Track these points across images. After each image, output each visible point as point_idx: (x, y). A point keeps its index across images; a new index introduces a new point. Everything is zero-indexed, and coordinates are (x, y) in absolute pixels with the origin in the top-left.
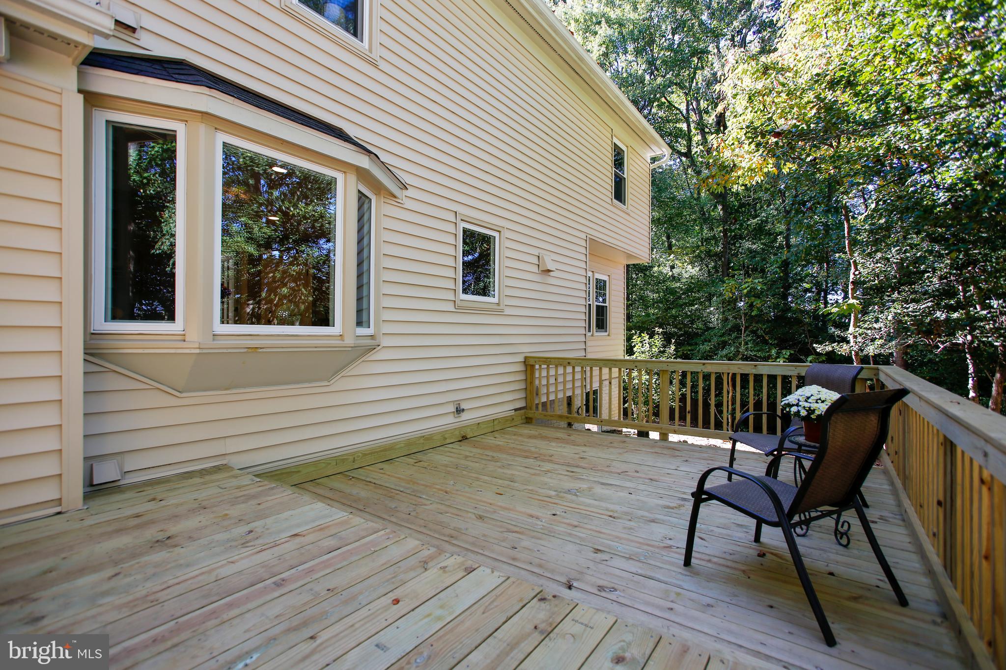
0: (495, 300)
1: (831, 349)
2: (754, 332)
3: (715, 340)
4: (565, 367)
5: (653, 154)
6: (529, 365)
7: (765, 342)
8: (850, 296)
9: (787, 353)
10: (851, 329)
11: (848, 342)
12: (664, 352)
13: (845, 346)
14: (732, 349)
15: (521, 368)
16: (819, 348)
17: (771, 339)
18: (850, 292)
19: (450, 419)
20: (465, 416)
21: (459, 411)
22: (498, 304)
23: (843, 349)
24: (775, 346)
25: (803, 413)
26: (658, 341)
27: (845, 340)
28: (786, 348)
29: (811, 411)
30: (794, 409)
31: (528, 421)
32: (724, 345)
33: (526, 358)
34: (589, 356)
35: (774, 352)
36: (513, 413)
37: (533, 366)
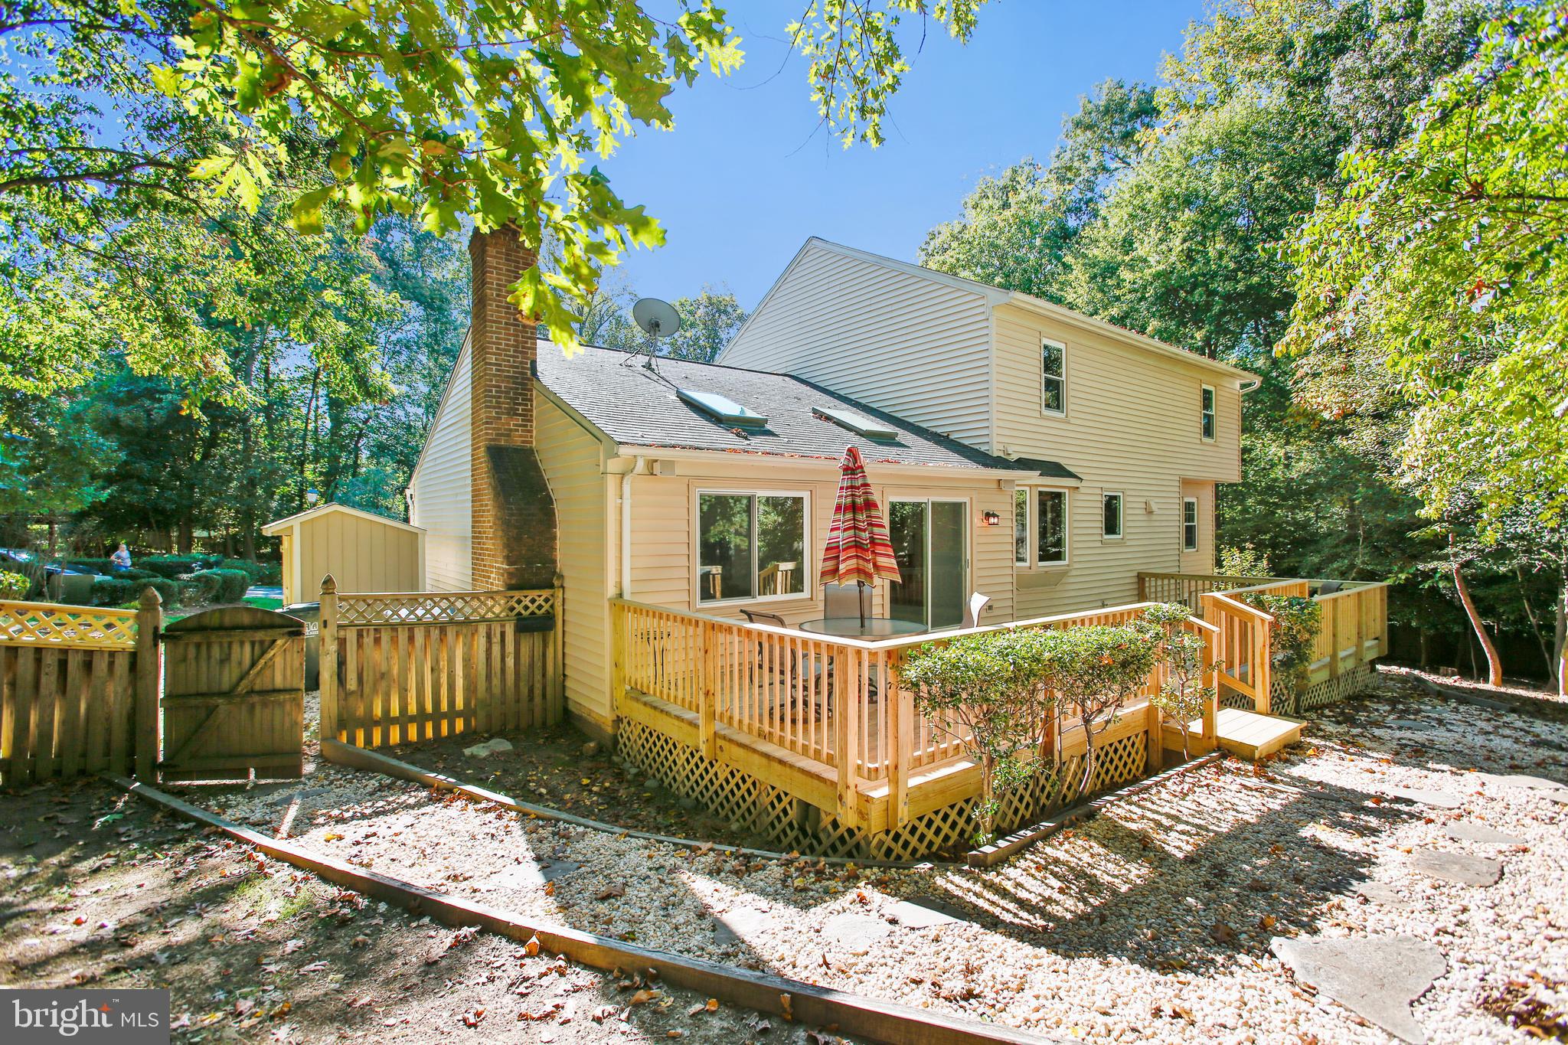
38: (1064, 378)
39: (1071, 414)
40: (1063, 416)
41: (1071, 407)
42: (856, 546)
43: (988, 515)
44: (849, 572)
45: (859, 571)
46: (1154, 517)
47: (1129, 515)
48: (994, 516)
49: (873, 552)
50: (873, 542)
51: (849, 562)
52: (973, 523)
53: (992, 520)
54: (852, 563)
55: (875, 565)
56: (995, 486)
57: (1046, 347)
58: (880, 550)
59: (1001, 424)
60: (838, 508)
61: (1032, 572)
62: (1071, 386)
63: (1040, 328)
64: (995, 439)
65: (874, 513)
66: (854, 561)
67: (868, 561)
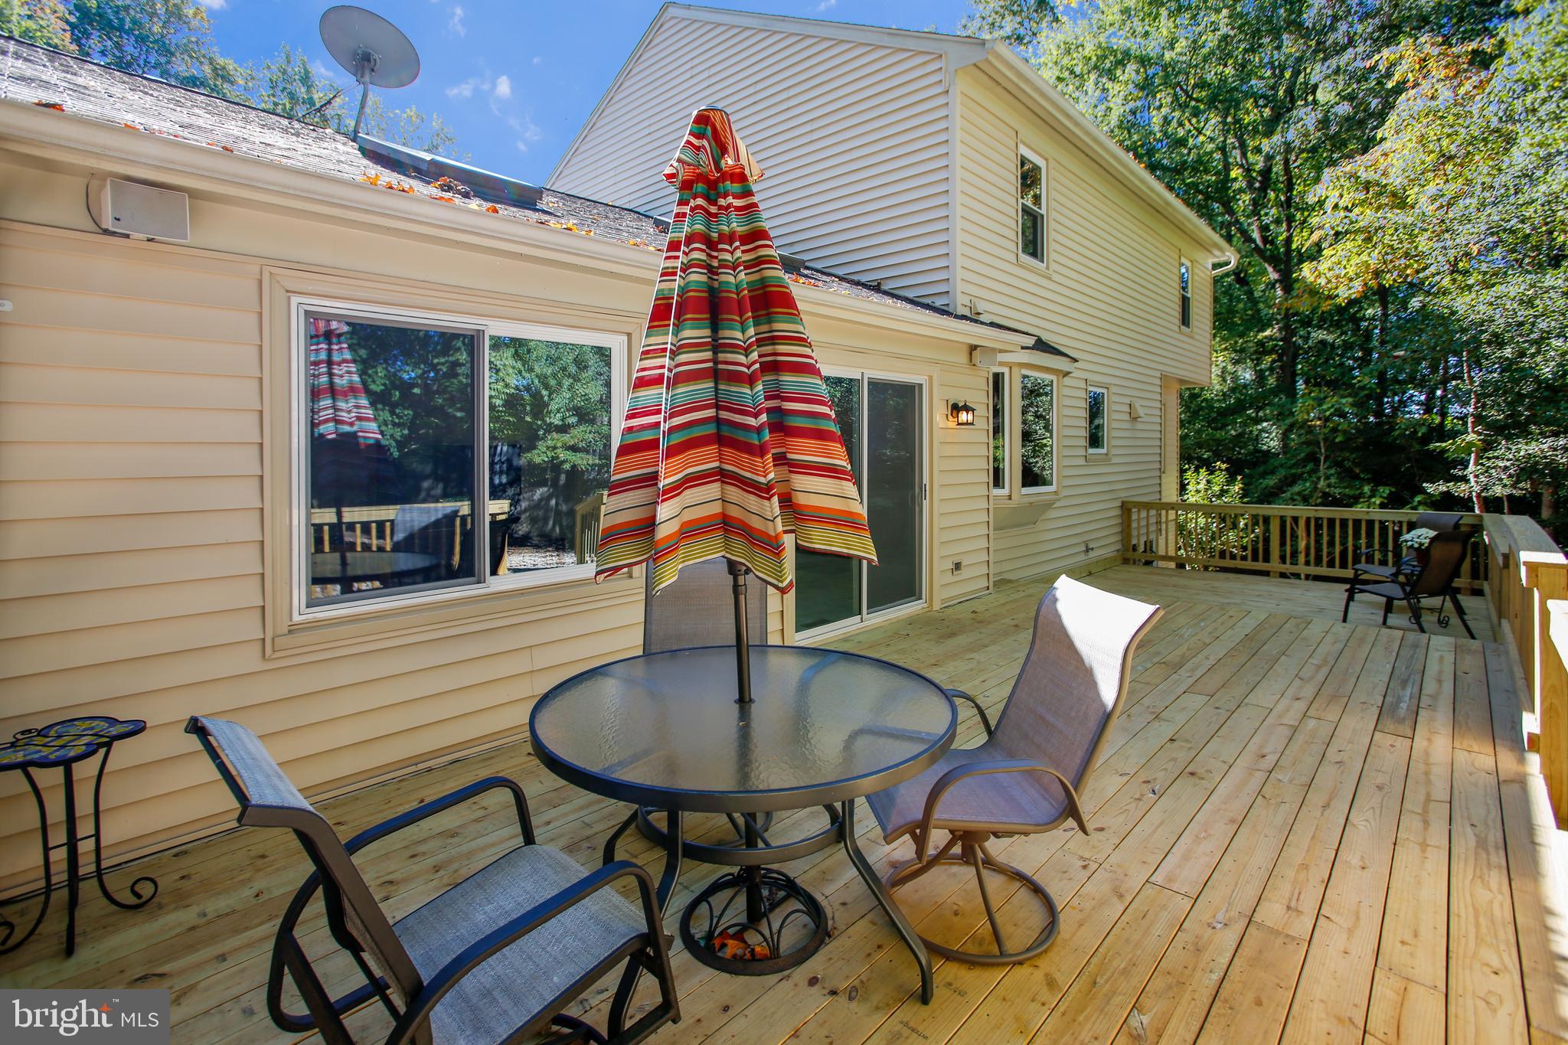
0: (1104, 451)
1: (1445, 489)
2: (1338, 464)
3: (1282, 473)
4: (1148, 511)
5: (1216, 260)
6: (1126, 509)
7: (1356, 477)
8: (1470, 430)
9: (1385, 491)
10: (1471, 467)
11: (1467, 481)
12: (1227, 491)
13: (1463, 486)
14: (1308, 484)
15: (1118, 512)
16: (1430, 488)
17: (1362, 471)
18: (1469, 425)
19: (1083, 557)
20: (1092, 554)
21: (1088, 550)
22: (1106, 454)
23: (1460, 490)
24: (1368, 481)
25: (1416, 545)
26: (1220, 479)
27: (1464, 479)
28: (1386, 484)
29: (1421, 544)
30: (1409, 543)
31: (1126, 561)
32: (1291, 480)
33: (1123, 503)
34: (1164, 500)
35: (1367, 489)
36: (1115, 554)
37: (1129, 510)
38: (1043, 211)
39: (1053, 266)
40: (1042, 266)
41: (1053, 256)
42: (720, 440)
43: (956, 409)
44: (691, 531)
45: (727, 525)
46: (1139, 426)
47: (1113, 420)
48: (967, 408)
49: (781, 460)
50: (780, 425)
51: (691, 495)
52: (935, 421)
53: (964, 417)
54: (705, 500)
55: (787, 502)
56: (963, 358)
57: (1023, 161)
58: (805, 451)
59: (968, 263)
60: (660, 314)
61: (1013, 504)
62: (1053, 224)
63: (1017, 127)
64: (960, 287)
65: (782, 326)
66: (713, 490)
67: (763, 491)
